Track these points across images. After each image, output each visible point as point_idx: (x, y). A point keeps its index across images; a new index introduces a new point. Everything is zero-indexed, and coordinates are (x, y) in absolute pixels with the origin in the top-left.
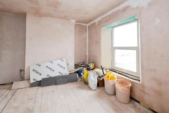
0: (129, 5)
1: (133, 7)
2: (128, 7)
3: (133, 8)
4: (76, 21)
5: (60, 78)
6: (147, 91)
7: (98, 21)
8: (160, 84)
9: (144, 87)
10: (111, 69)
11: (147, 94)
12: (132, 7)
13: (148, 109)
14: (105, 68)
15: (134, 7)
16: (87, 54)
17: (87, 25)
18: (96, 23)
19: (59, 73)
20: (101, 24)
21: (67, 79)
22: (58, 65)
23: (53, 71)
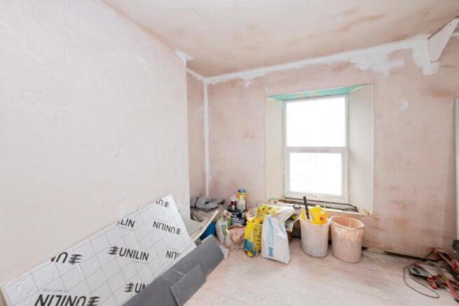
0: (351, 62)
1: (361, 68)
2: (347, 64)
3: (359, 70)
4: (190, 58)
5: (177, 274)
6: (381, 225)
7: (253, 77)
8: (405, 207)
9: (377, 219)
10: (283, 199)
11: (382, 230)
12: (357, 66)
13: (383, 254)
14: (273, 199)
15: (363, 67)
17: (207, 81)
18: (246, 82)
19: (169, 255)
20: (266, 88)
21: (198, 265)
22: (156, 225)
23: (145, 256)
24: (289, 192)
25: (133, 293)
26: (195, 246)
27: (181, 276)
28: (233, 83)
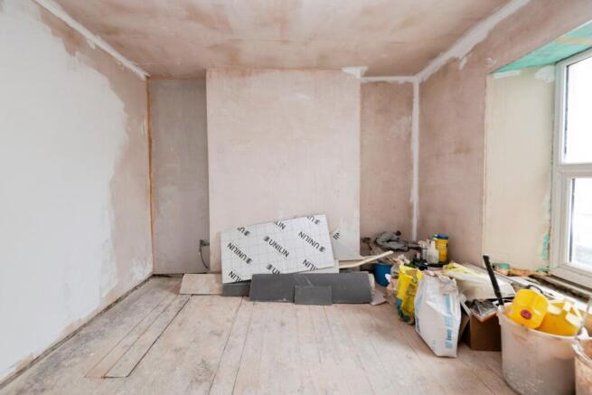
4: (366, 69)
5: (306, 281)
7: (470, 48)
14: (508, 266)
16: (415, 198)
17: (416, 80)
18: (459, 62)
19: (306, 263)
20: (489, 59)
21: (330, 287)
22: (301, 234)
23: (286, 254)
24: (562, 266)
25: (270, 272)
26: (338, 272)
27: (307, 284)
28: (445, 70)
